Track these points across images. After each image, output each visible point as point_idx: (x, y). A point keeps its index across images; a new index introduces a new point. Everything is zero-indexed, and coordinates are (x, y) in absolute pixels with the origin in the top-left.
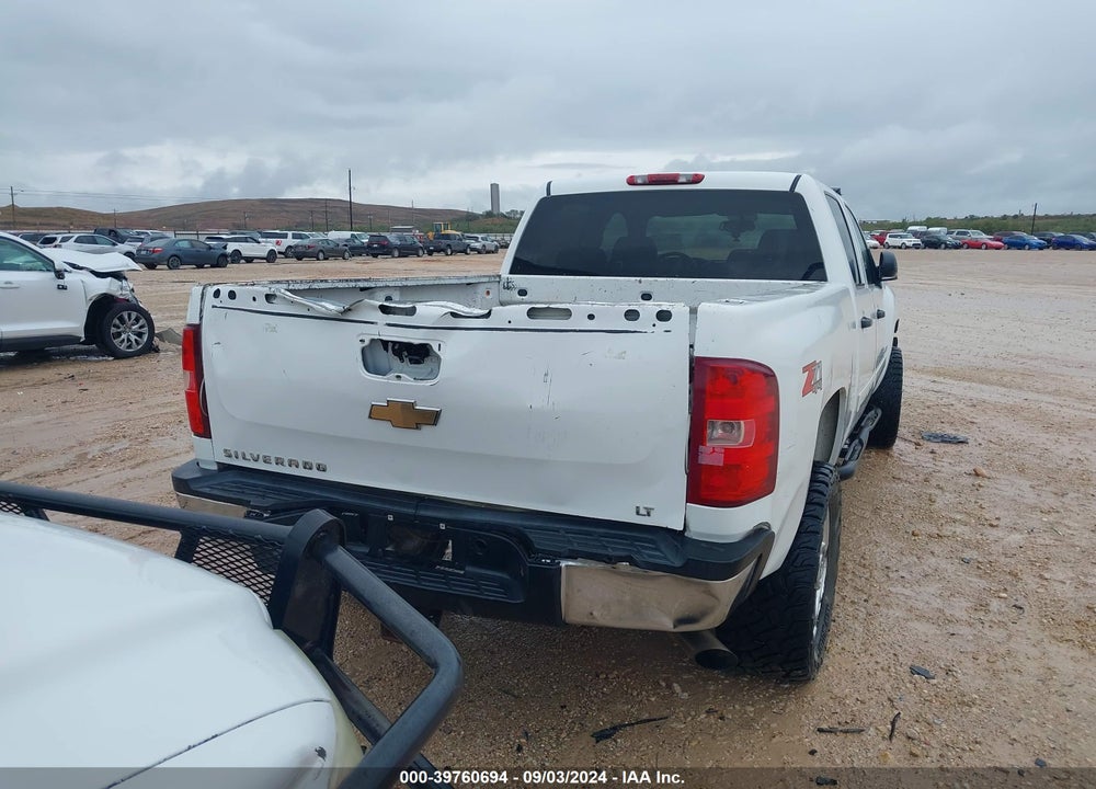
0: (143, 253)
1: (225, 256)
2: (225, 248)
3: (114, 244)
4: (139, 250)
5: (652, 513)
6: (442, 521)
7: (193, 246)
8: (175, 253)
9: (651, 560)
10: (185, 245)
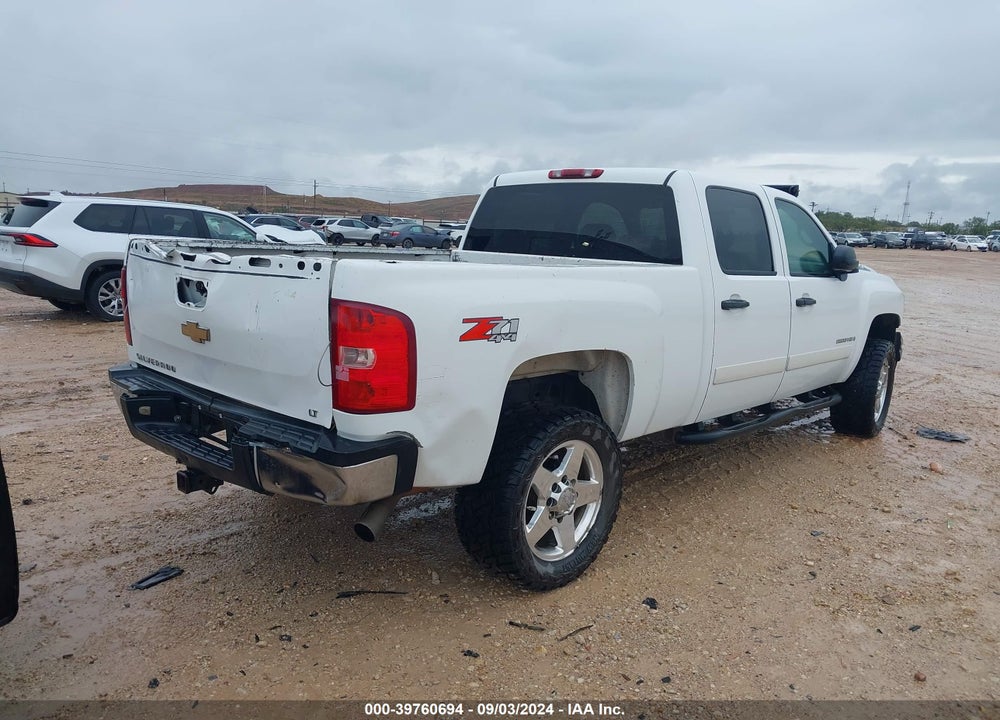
0: (385, 235)
1: (448, 240)
2: (449, 234)
3: (367, 228)
4: (382, 233)
5: (318, 415)
6: (221, 412)
7: (424, 231)
8: (408, 236)
9: (304, 448)
10: (417, 230)
